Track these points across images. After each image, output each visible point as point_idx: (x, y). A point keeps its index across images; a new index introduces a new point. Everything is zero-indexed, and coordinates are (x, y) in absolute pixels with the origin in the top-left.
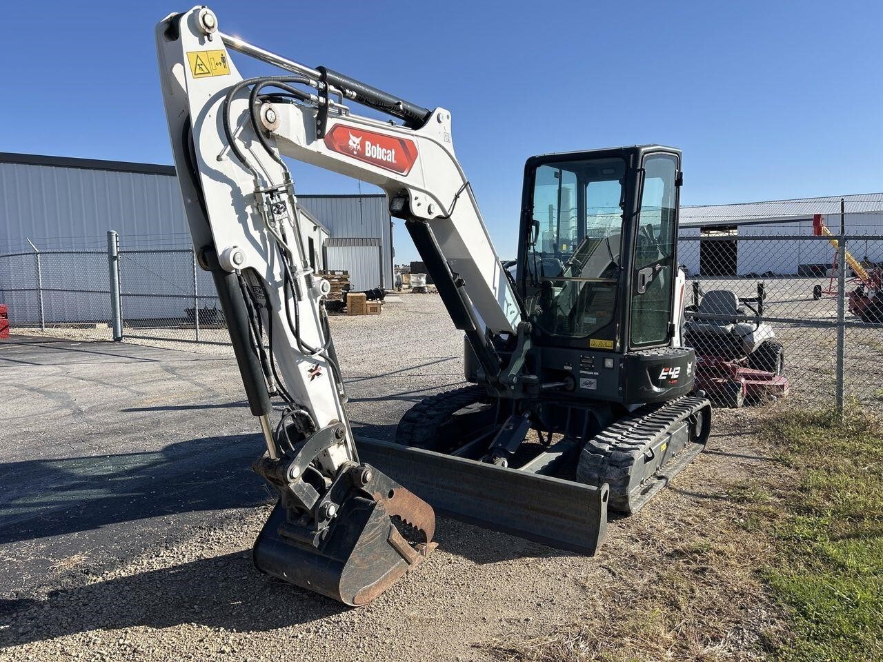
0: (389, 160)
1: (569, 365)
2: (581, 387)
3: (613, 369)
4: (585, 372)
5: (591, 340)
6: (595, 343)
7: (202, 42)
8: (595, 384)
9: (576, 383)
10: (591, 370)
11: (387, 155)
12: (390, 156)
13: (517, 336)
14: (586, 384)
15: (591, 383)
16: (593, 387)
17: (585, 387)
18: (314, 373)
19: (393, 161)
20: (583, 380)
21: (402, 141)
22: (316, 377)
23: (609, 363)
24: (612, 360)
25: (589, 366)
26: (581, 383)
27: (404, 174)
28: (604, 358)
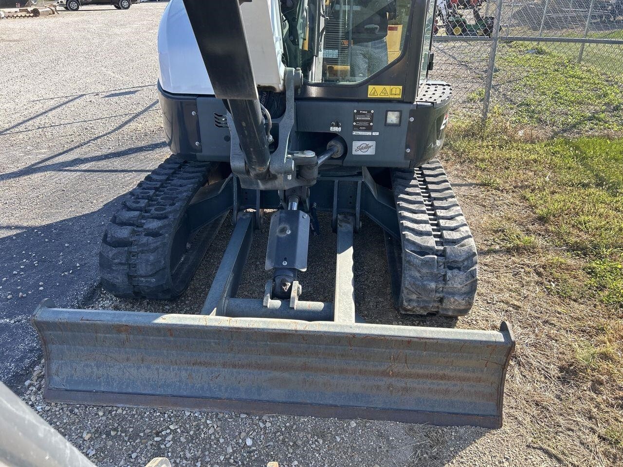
1: (338, 126)
2: (354, 153)
3: (399, 125)
4: (360, 133)
5: (371, 88)
6: (376, 91)
8: (374, 147)
9: (346, 149)
10: (369, 129)
13: (283, 93)
14: (360, 149)
15: (368, 147)
16: (371, 152)
17: (360, 153)
20: (356, 144)
23: (393, 118)
24: (397, 114)
25: (366, 124)
26: (354, 148)
28: (387, 111)
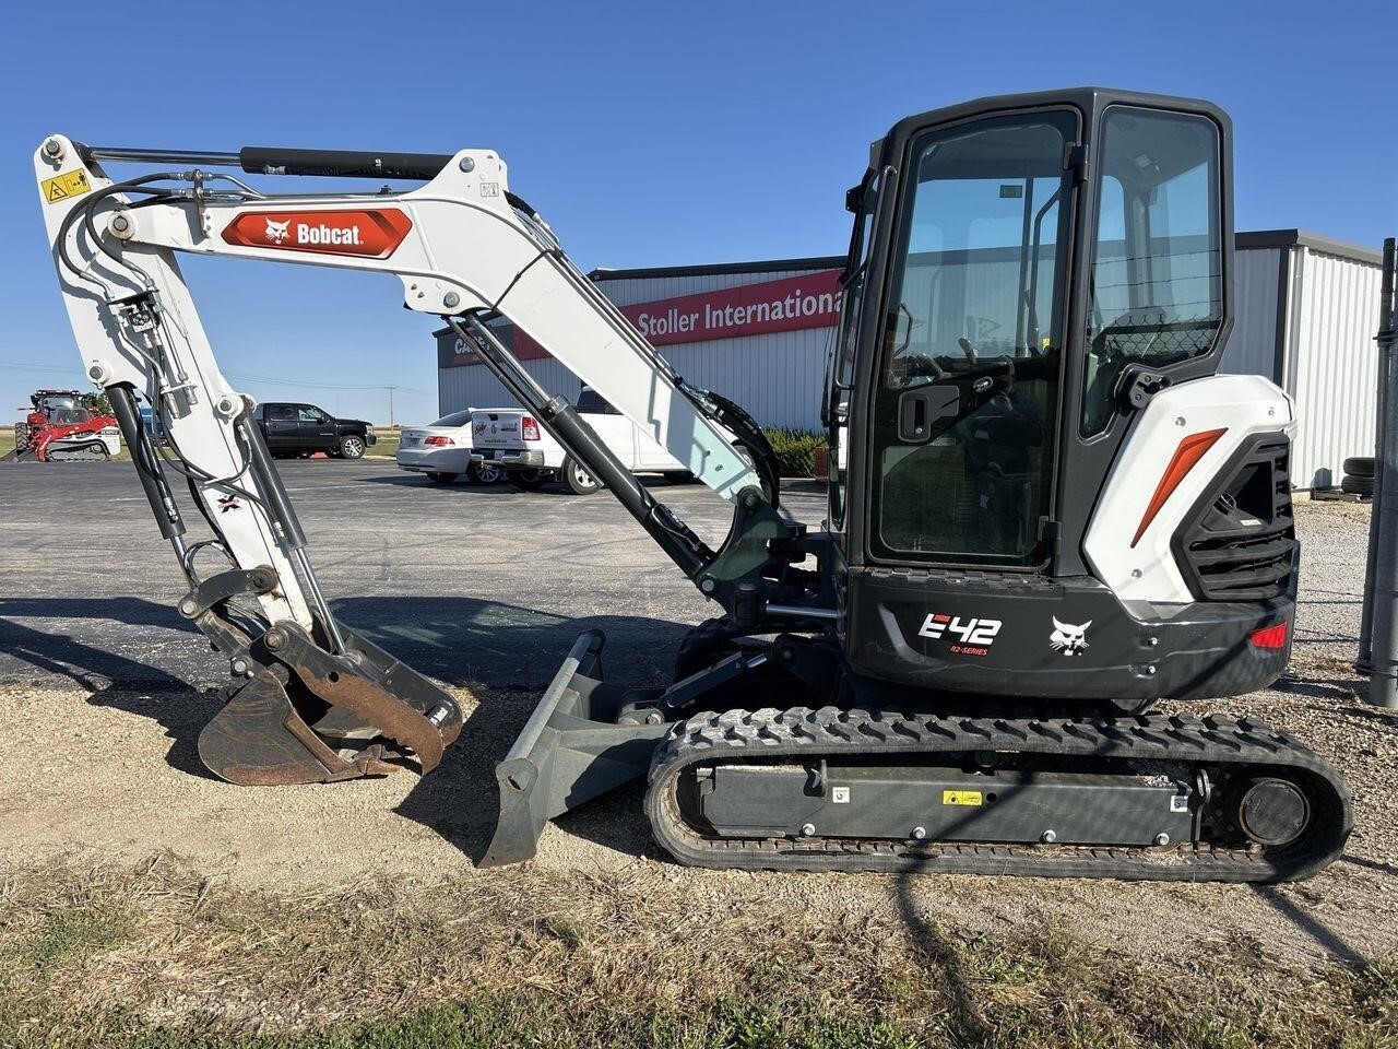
0: (348, 242)
7: (57, 167)
11: (342, 236)
12: (351, 236)
18: (227, 504)
19: (356, 242)
21: (373, 213)
22: (231, 509)
27: (382, 255)
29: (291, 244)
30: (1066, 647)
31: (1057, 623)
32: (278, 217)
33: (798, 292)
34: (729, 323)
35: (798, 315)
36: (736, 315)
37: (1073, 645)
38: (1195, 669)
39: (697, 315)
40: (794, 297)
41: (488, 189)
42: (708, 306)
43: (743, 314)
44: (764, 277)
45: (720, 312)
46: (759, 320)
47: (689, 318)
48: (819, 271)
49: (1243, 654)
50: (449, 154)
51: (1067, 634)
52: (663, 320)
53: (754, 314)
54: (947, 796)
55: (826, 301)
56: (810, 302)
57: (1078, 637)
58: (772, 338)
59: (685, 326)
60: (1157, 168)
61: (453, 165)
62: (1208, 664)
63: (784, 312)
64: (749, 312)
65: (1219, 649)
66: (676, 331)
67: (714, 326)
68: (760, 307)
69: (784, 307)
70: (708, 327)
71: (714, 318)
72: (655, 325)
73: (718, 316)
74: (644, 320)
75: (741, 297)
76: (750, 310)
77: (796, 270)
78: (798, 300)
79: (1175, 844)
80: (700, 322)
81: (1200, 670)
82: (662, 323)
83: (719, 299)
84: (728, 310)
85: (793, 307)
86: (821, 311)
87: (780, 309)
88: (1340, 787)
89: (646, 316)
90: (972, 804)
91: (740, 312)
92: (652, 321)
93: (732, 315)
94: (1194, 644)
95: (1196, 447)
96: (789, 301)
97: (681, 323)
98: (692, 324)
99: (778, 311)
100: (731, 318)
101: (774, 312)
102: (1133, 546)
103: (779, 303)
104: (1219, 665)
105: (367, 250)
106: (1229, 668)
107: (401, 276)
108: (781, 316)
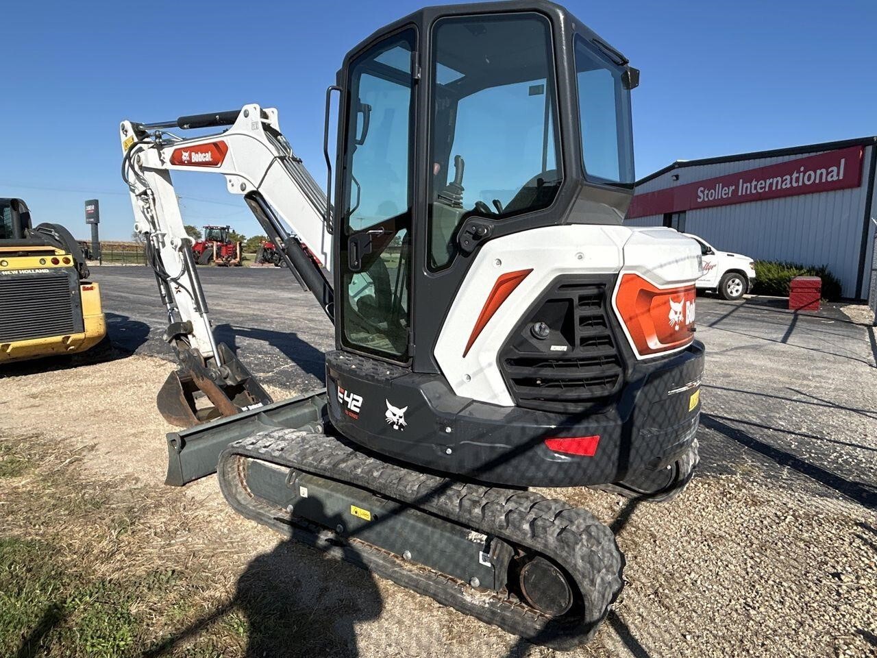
0: (207, 160)
7: (126, 135)
11: (206, 157)
12: (208, 157)
18: (177, 290)
19: (211, 160)
21: (215, 144)
22: (178, 292)
27: (219, 165)
29: (190, 163)
30: (394, 423)
31: (389, 405)
32: (186, 149)
33: (802, 169)
34: (754, 192)
35: (801, 184)
36: (759, 186)
37: (398, 422)
38: (484, 458)
39: (733, 187)
40: (799, 172)
41: (254, 124)
42: (741, 181)
43: (763, 185)
44: (780, 160)
45: (749, 185)
46: (774, 188)
47: (729, 189)
48: (819, 153)
49: (530, 454)
50: (239, 109)
51: (395, 414)
52: (713, 191)
53: (771, 184)
54: (353, 508)
55: (821, 174)
56: (810, 175)
57: (401, 417)
58: (782, 201)
59: (725, 194)
60: (488, 61)
61: (241, 114)
62: (494, 456)
63: (791, 183)
64: (767, 185)
65: (502, 445)
66: (719, 197)
67: (744, 194)
68: (775, 180)
69: (791, 179)
70: (740, 194)
71: (744, 188)
72: (708, 194)
73: (747, 187)
74: (701, 191)
75: (762, 174)
76: (768, 182)
77: (802, 153)
78: (802, 174)
79: (483, 588)
80: (735, 192)
81: (487, 459)
82: (712, 193)
83: (749, 176)
84: (754, 183)
85: (797, 180)
86: (817, 181)
87: (788, 181)
88: (581, 584)
89: (702, 189)
90: (365, 518)
91: (761, 184)
92: (706, 192)
93: (756, 186)
94: (480, 437)
95: (508, 284)
96: (795, 175)
97: (723, 192)
98: (730, 192)
99: (787, 182)
100: (756, 188)
101: (785, 183)
102: (464, 356)
103: (788, 177)
104: (505, 458)
105: (213, 163)
106: (514, 462)
107: (226, 176)
108: (788, 186)
